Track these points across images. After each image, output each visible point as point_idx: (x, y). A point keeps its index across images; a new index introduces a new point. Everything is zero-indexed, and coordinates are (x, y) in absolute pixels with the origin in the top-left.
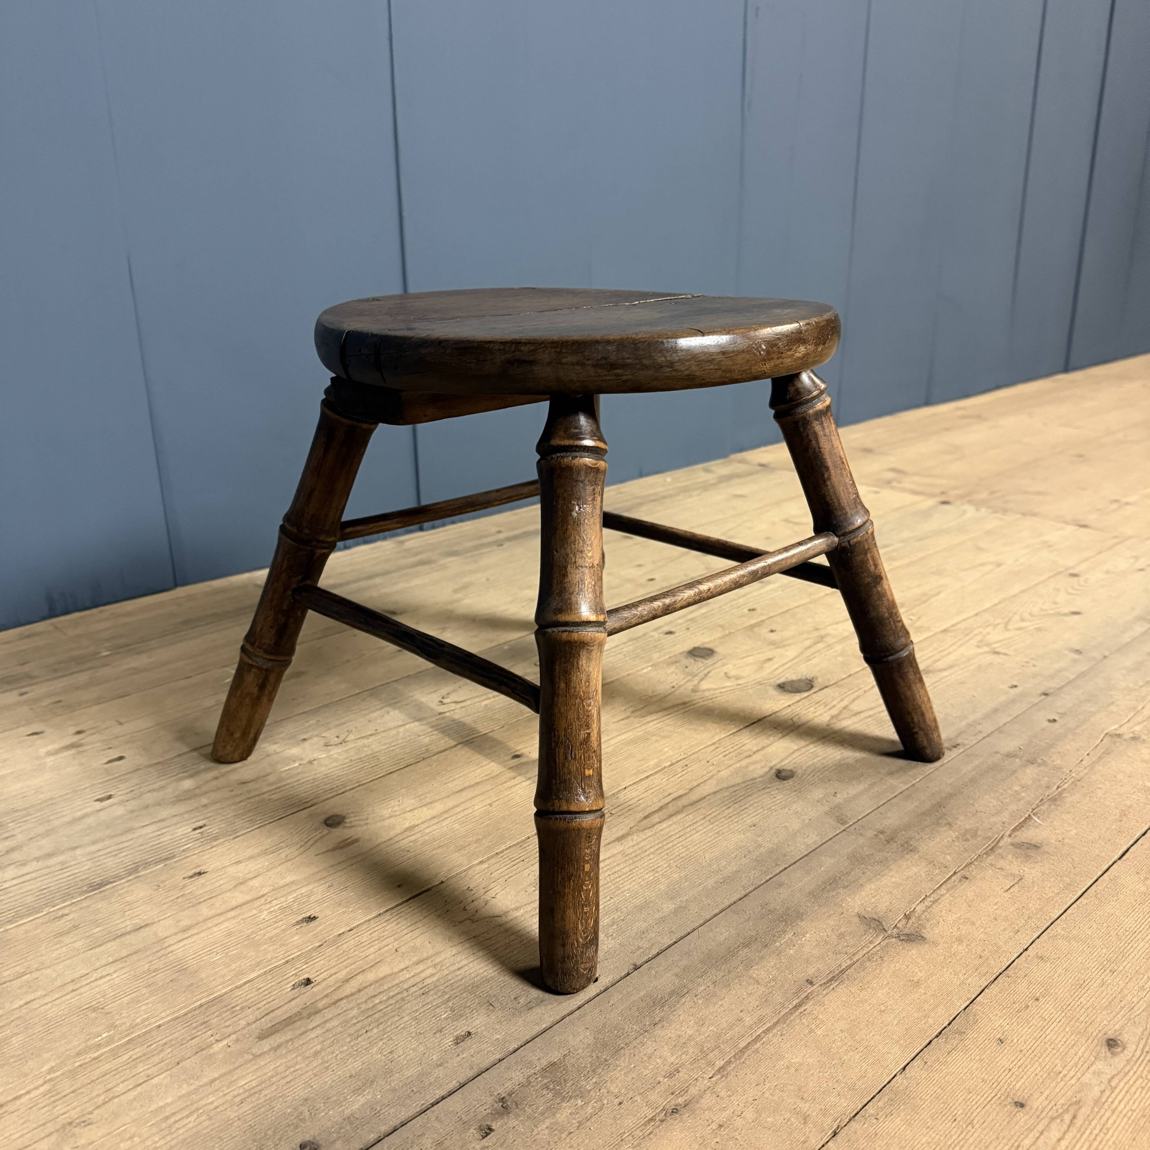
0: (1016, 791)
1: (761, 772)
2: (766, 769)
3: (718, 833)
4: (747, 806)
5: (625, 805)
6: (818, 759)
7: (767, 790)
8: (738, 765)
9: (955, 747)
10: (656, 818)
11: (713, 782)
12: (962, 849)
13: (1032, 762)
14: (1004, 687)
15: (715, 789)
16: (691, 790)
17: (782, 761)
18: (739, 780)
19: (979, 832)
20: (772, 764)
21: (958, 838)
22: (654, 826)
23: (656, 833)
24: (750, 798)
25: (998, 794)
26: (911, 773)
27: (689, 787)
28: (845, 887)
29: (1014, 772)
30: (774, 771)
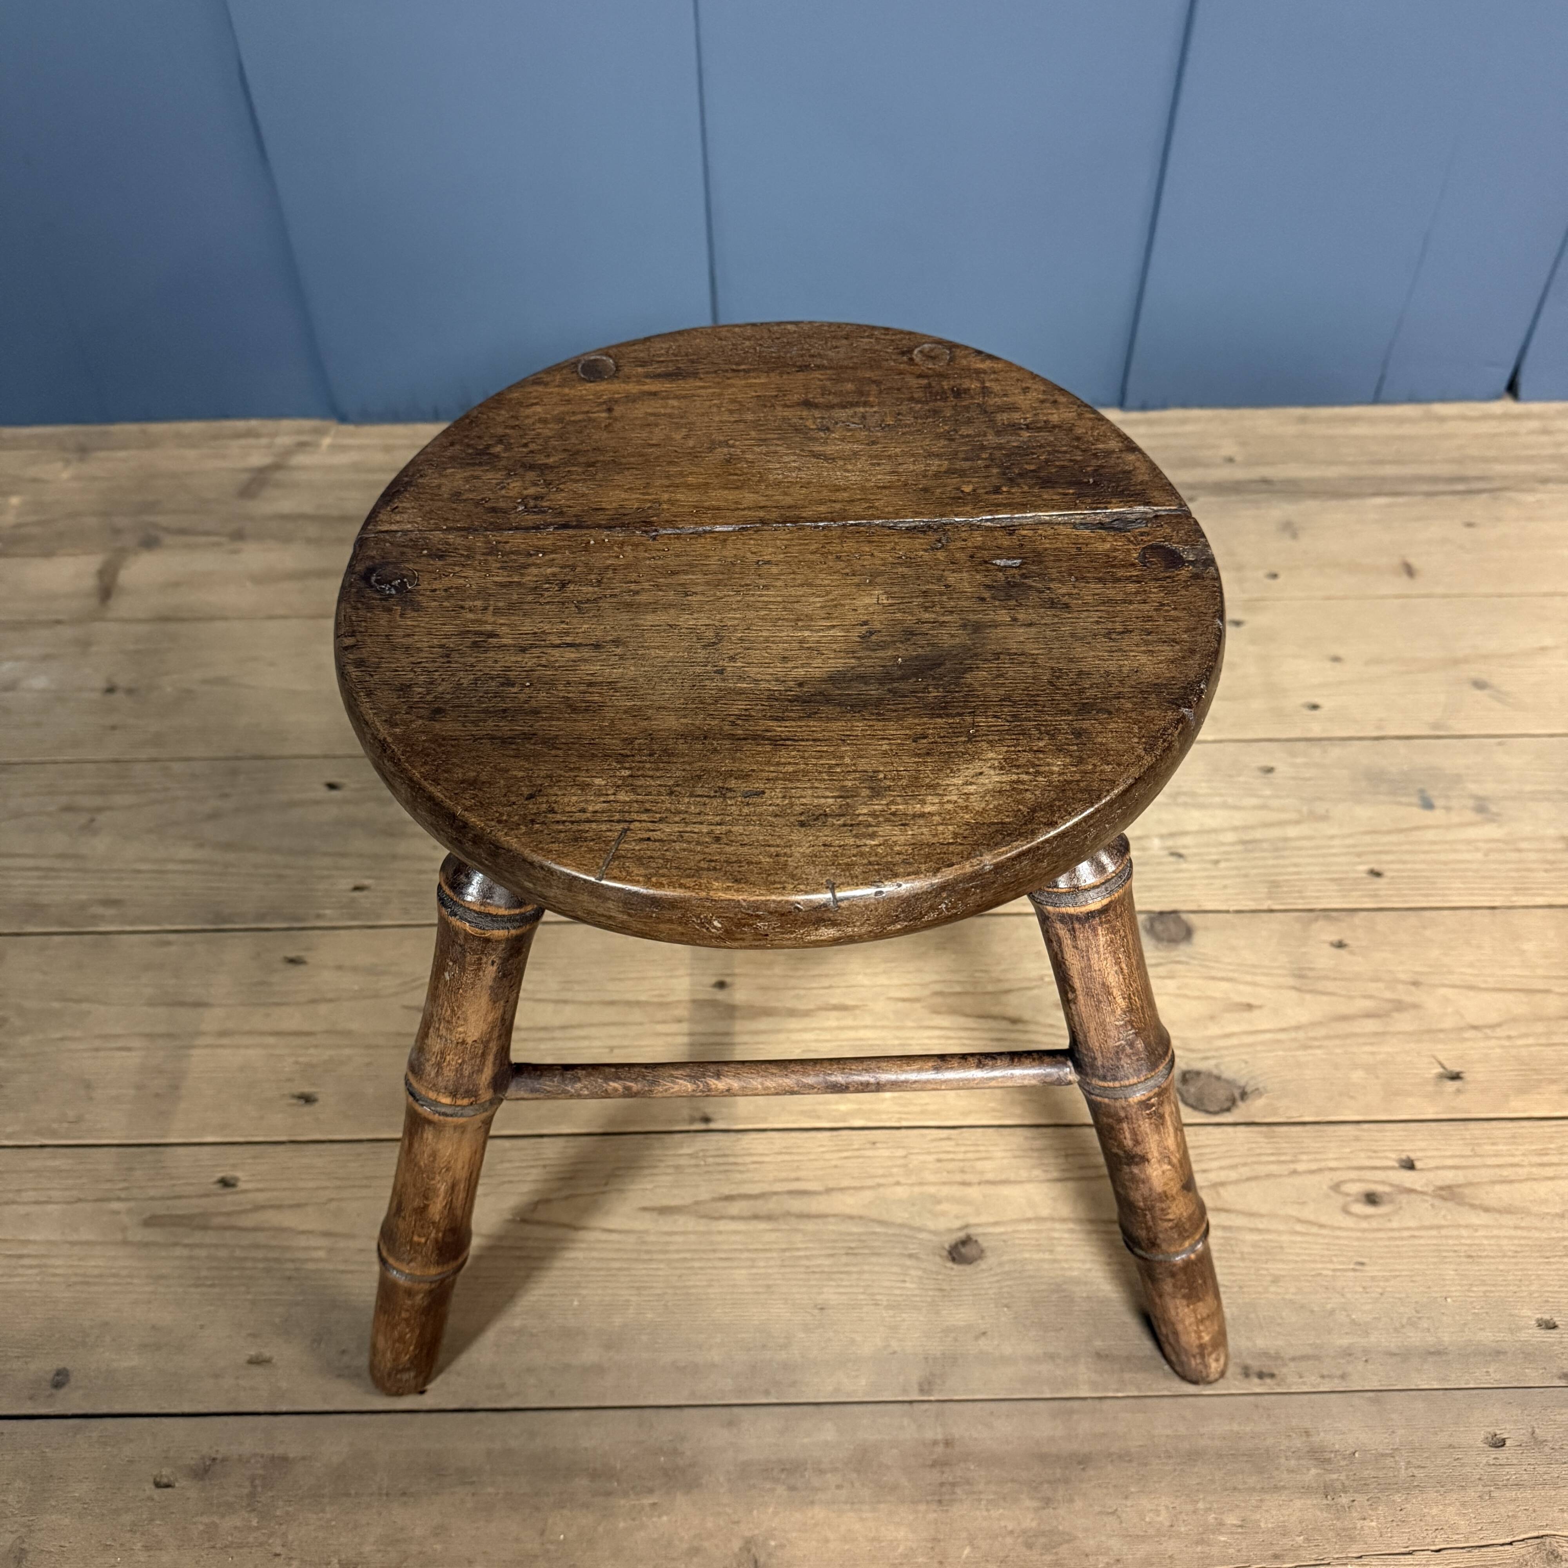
0: (1221, 1524)
1: (942, 1224)
2: (958, 1224)
3: (768, 1286)
4: (854, 1269)
5: (731, 1160)
6: (1047, 1256)
7: (909, 1262)
8: (932, 1190)
9: (1261, 1375)
10: (735, 1208)
11: (868, 1195)
12: (1001, 1554)
13: (1328, 1491)
14: (1530, 1314)
15: (855, 1212)
16: (829, 1191)
17: (996, 1224)
18: (900, 1215)
19: (1064, 1550)
20: (973, 1220)
21: (1024, 1532)
22: (721, 1218)
23: (709, 1233)
24: (874, 1259)
25: (1190, 1508)
26: (1127, 1376)
27: (831, 1184)
28: (792, 1488)
29: (1277, 1489)
30: (962, 1235)
